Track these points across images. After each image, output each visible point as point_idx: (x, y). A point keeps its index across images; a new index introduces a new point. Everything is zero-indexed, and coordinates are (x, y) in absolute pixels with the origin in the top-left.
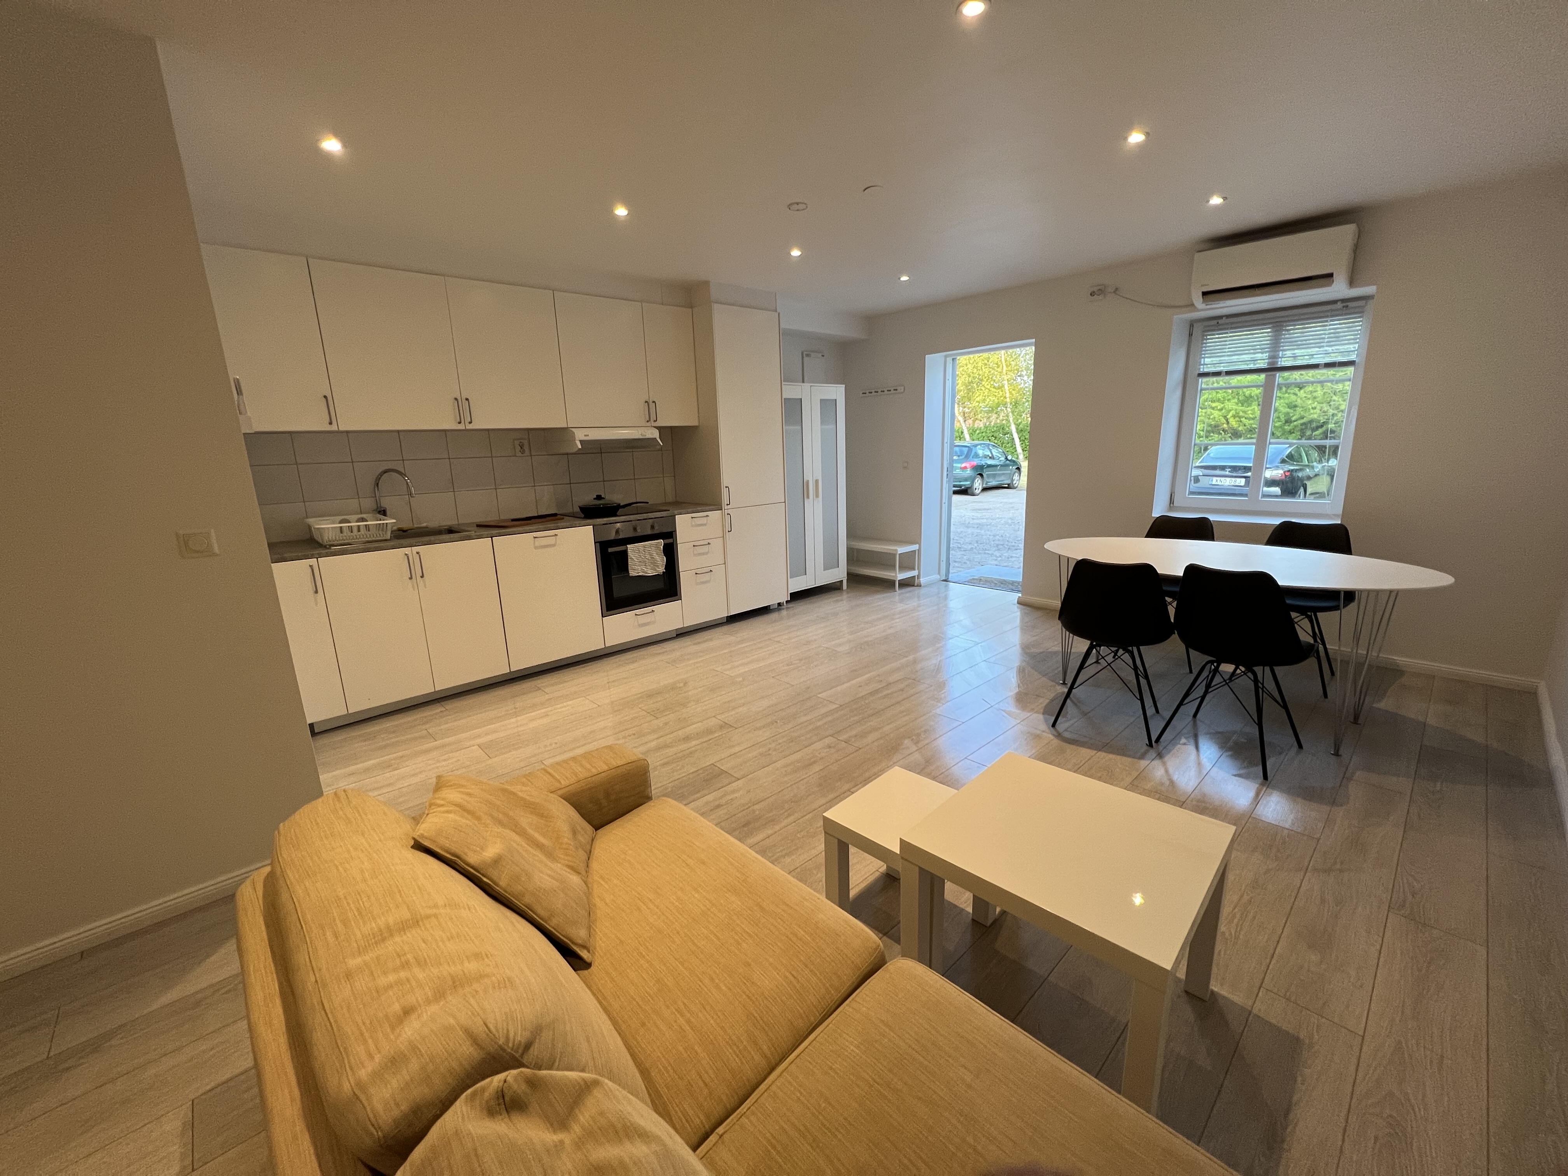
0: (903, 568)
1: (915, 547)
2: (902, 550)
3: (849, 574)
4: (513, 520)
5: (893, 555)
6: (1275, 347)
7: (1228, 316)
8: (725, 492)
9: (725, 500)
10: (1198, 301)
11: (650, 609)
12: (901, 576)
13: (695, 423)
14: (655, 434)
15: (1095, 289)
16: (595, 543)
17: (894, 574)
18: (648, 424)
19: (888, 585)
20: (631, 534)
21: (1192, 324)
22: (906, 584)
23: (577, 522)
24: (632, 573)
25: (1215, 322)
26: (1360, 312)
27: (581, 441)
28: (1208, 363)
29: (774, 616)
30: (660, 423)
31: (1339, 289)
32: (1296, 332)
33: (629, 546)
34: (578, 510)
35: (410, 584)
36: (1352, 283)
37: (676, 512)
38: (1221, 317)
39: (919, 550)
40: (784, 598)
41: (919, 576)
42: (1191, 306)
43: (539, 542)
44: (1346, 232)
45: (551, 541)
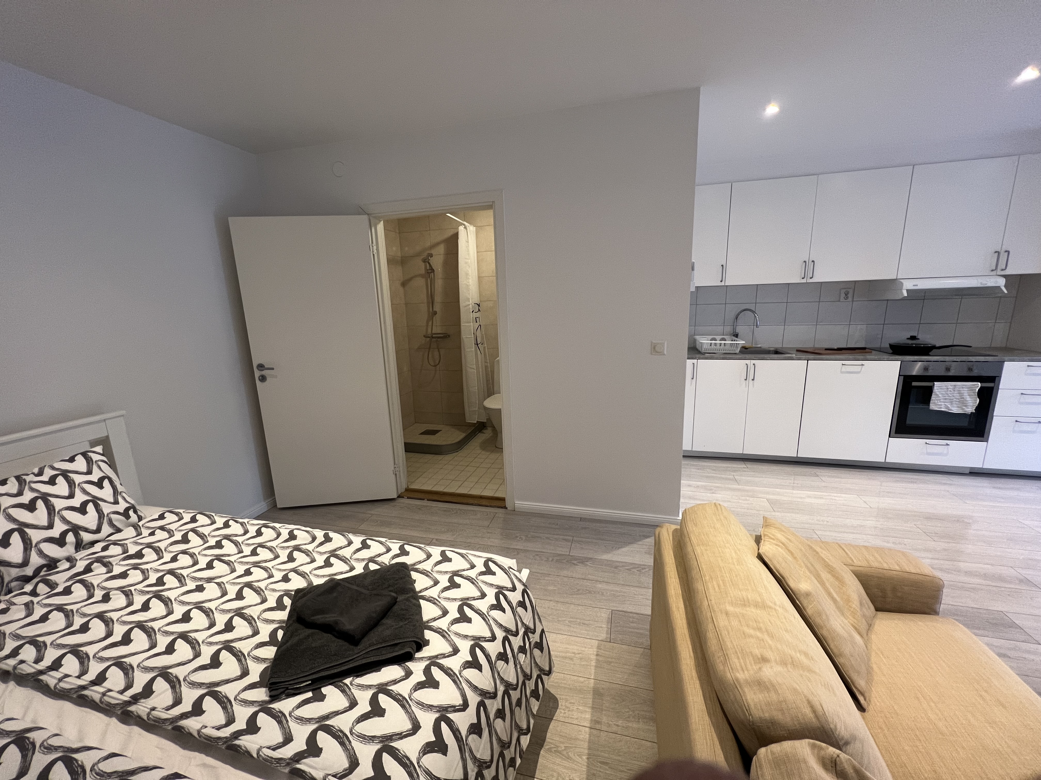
4: (826, 349)
11: (947, 442)
14: (1001, 282)
16: (899, 375)
18: (994, 273)
20: (942, 373)
23: (886, 356)
24: (934, 407)
27: (908, 291)
30: (1008, 272)
33: (936, 383)
34: (888, 346)
35: (744, 383)
37: (1006, 358)
43: (845, 369)
45: (857, 369)
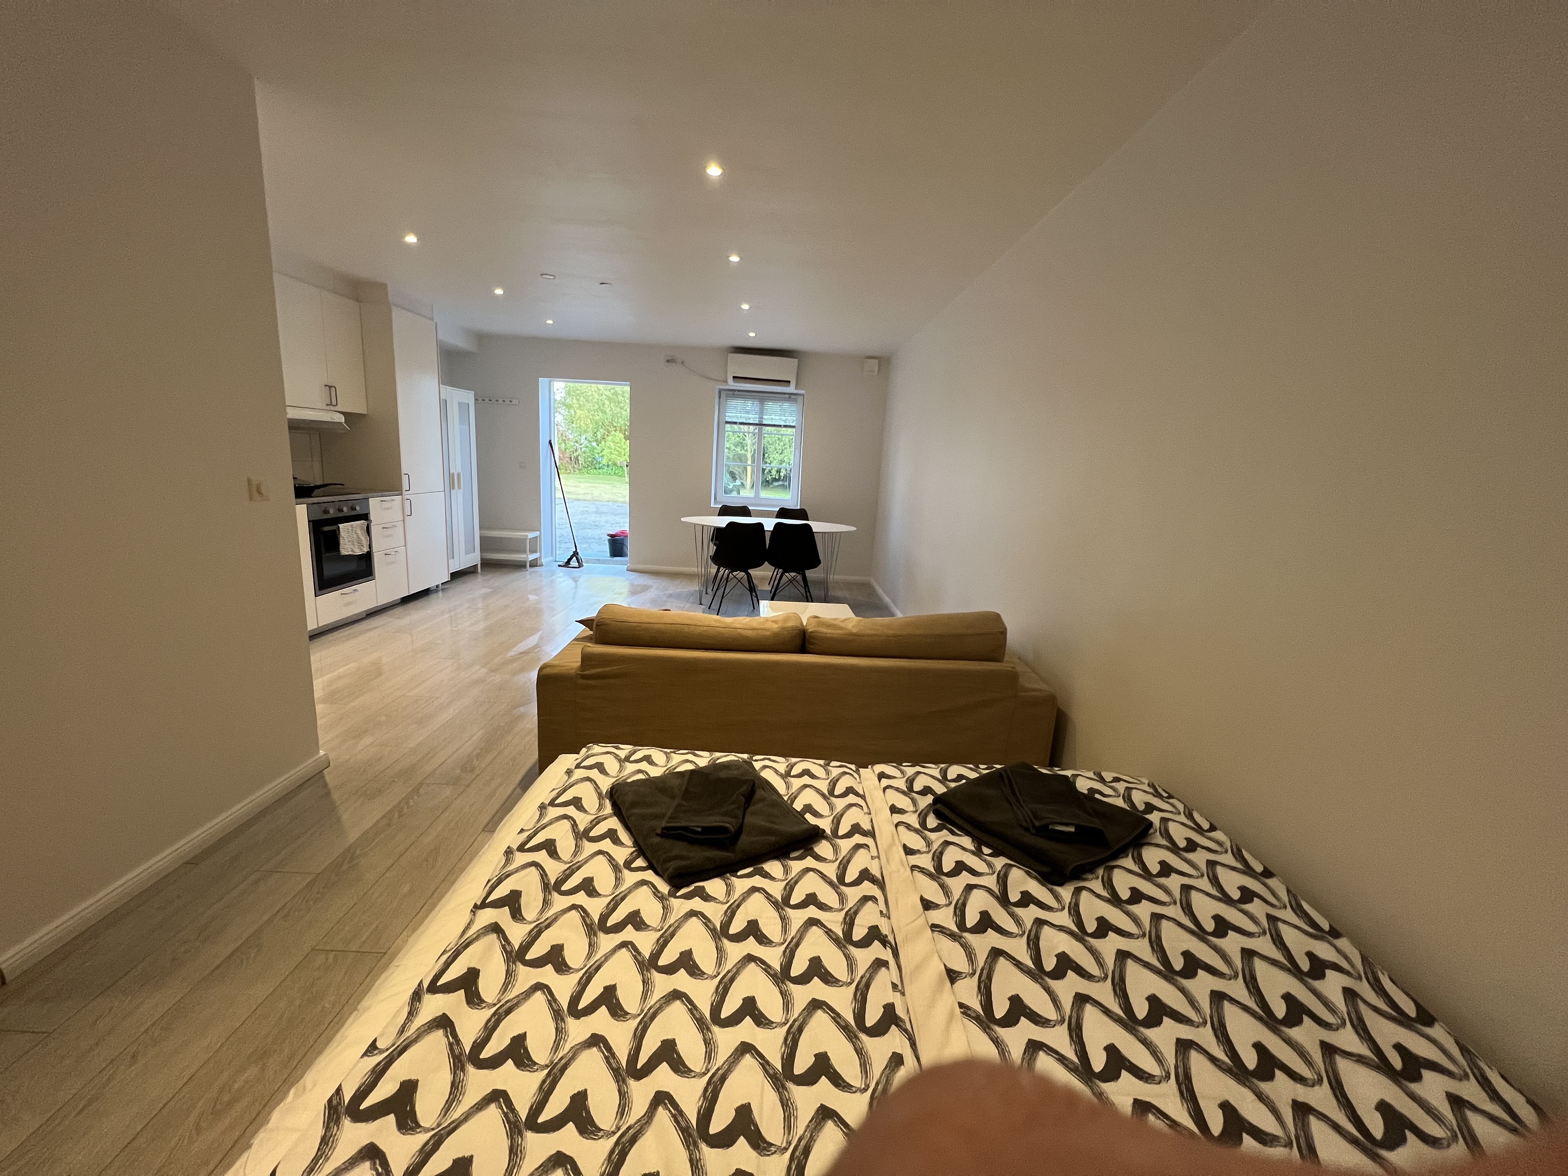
0: (533, 551)
1: (537, 534)
2: (531, 535)
3: (482, 559)
5: (523, 540)
6: (761, 413)
7: (739, 391)
8: (405, 479)
9: (405, 486)
10: (730, 381)
11: (354, 587)
12: (531, 557)
13: (365, 412)
14: (341, 419)
15: (669, 358)
16: (309, 521)
17: (524, 556)
18: (329, 408)
19: (520, 566)
20: (337, 514)
21: (720, 391)
22: (534, 564)
24: (344, 552)
25: (732, 392)
26: (795, 401)
28: (730, 416)
29: (433, 597)
30: (343, 409)
31: (791, 389)
32: (770, 406)
33: (340, 526)
36: (796, 388)
37: (369, 495)
38: (735, 390)
39: (540, 536)
40: (447, 578)
41: (540, 557)
42: (726, 381)
44: (794, 362)
